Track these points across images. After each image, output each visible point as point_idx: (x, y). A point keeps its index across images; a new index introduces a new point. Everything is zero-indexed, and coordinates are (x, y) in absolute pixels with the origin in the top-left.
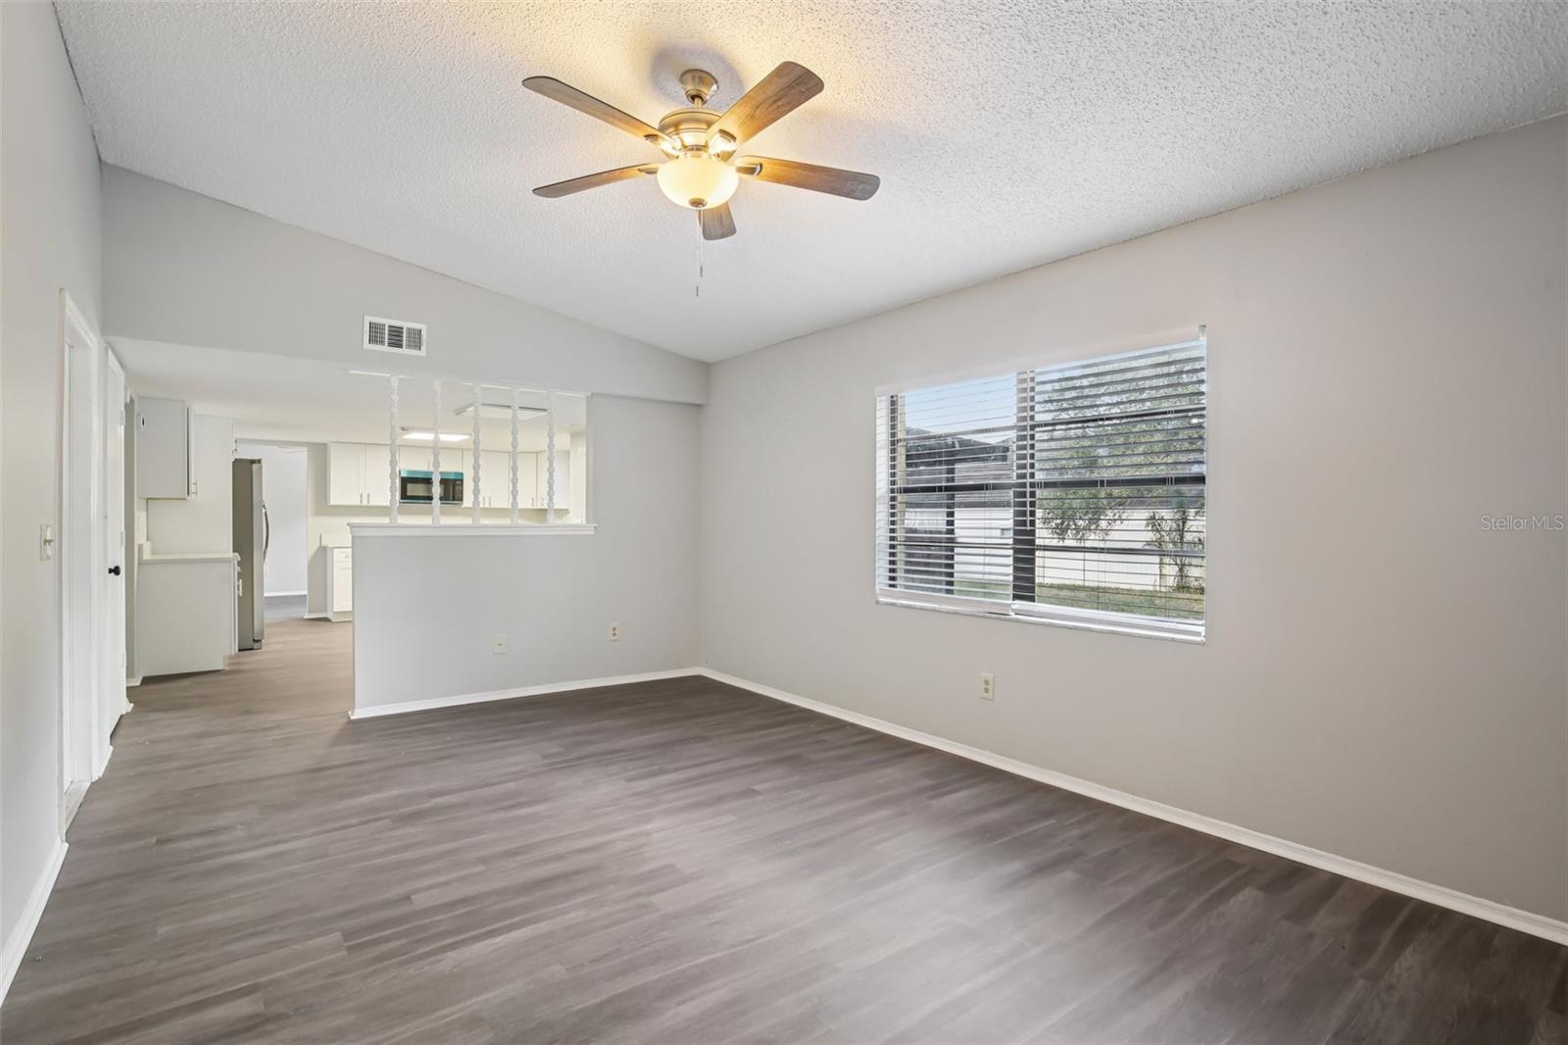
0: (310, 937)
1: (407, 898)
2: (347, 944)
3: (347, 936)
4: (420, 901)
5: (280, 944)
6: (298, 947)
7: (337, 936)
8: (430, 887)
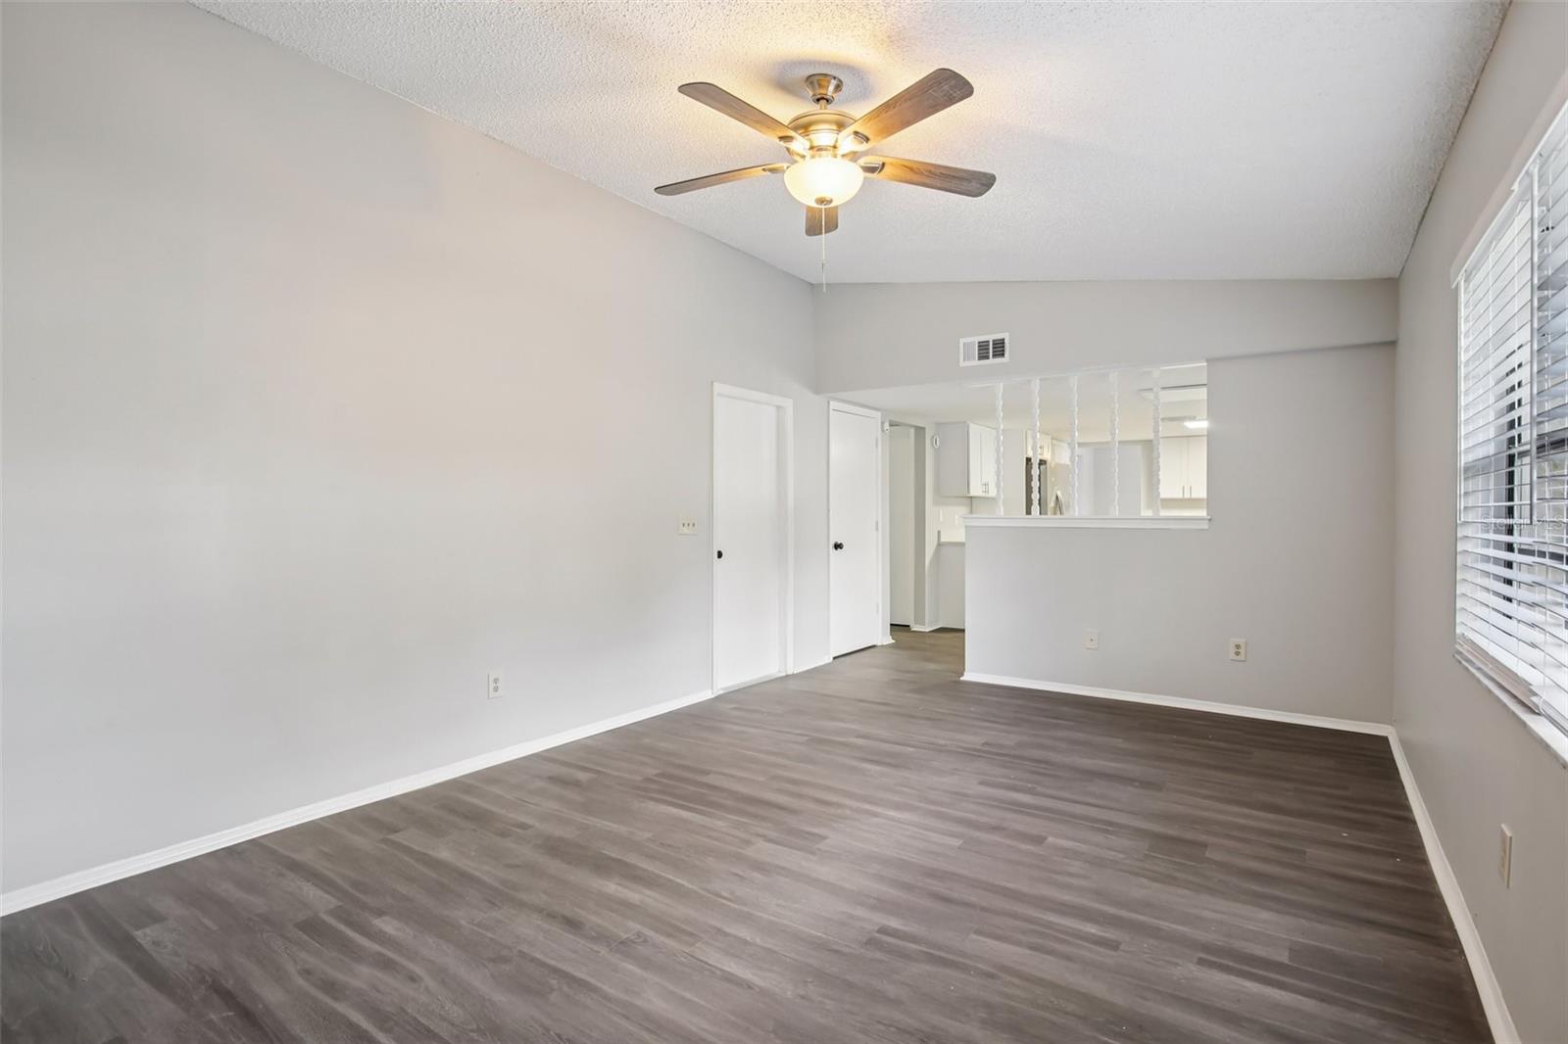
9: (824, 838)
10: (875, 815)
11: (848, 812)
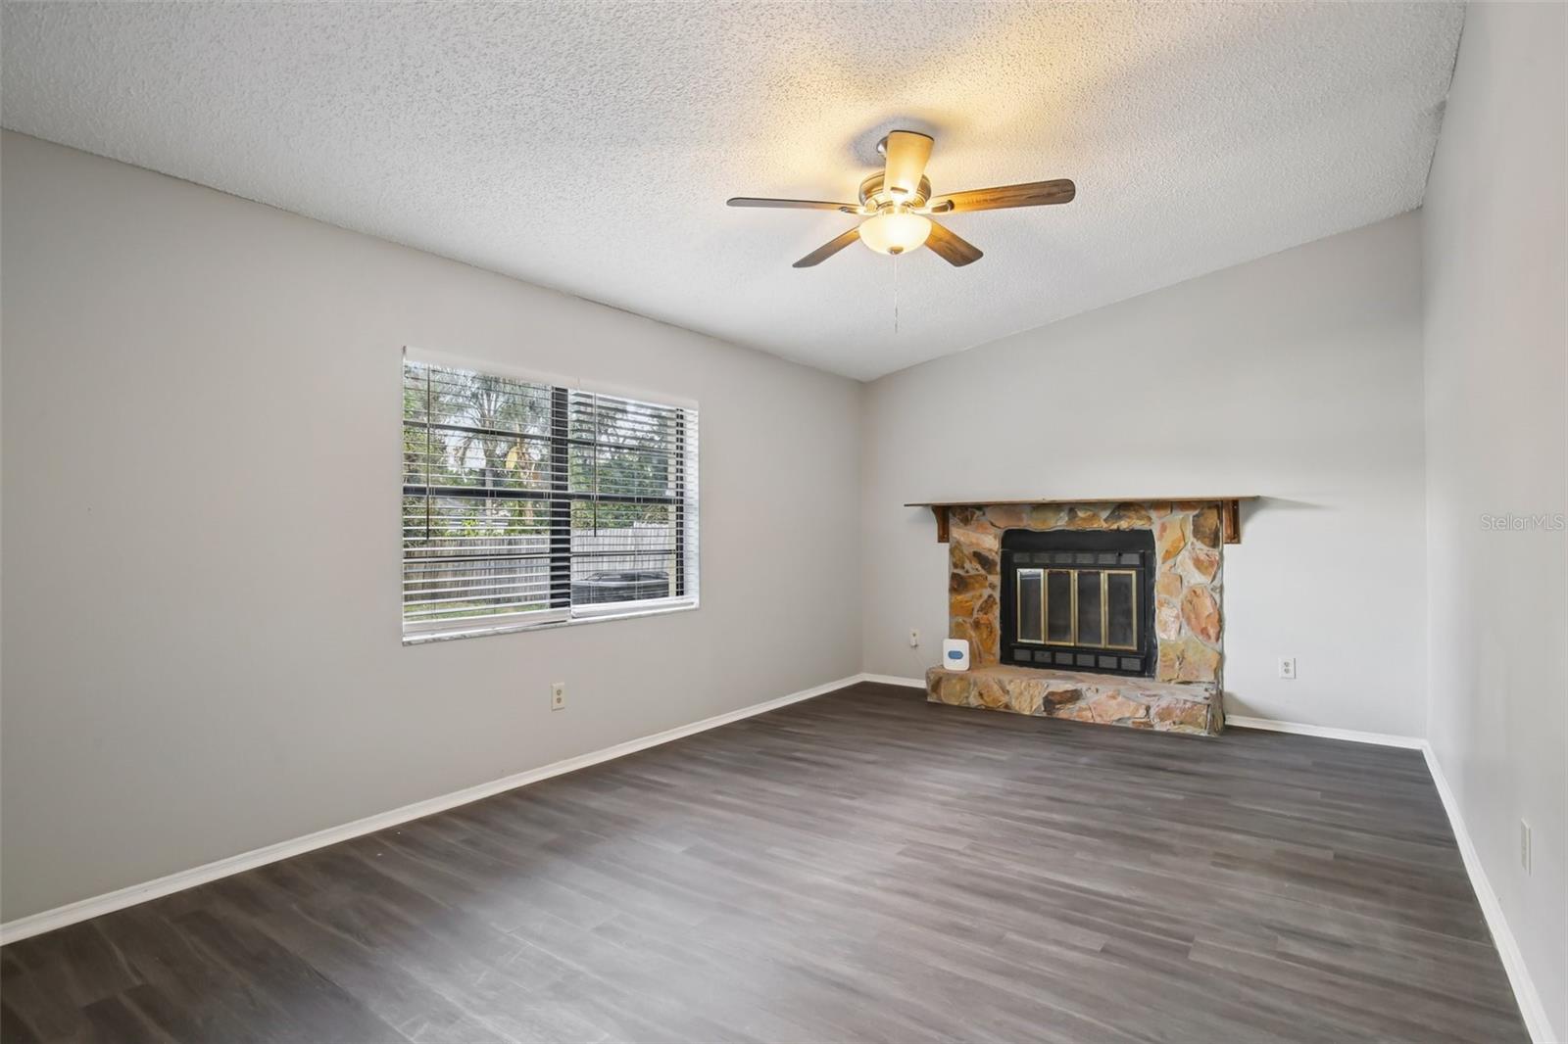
0: (1218, 971)
1: (1105, 951)
2: (1191, 945)
3: (1186, 951)
4: (1097, 941)
5: (1246, 981)
6: (1231, 968)
7: (1194, 957)
8: (1075, 948)
9: (900, 853)
10: (847, 879)
11: (878, 882)
